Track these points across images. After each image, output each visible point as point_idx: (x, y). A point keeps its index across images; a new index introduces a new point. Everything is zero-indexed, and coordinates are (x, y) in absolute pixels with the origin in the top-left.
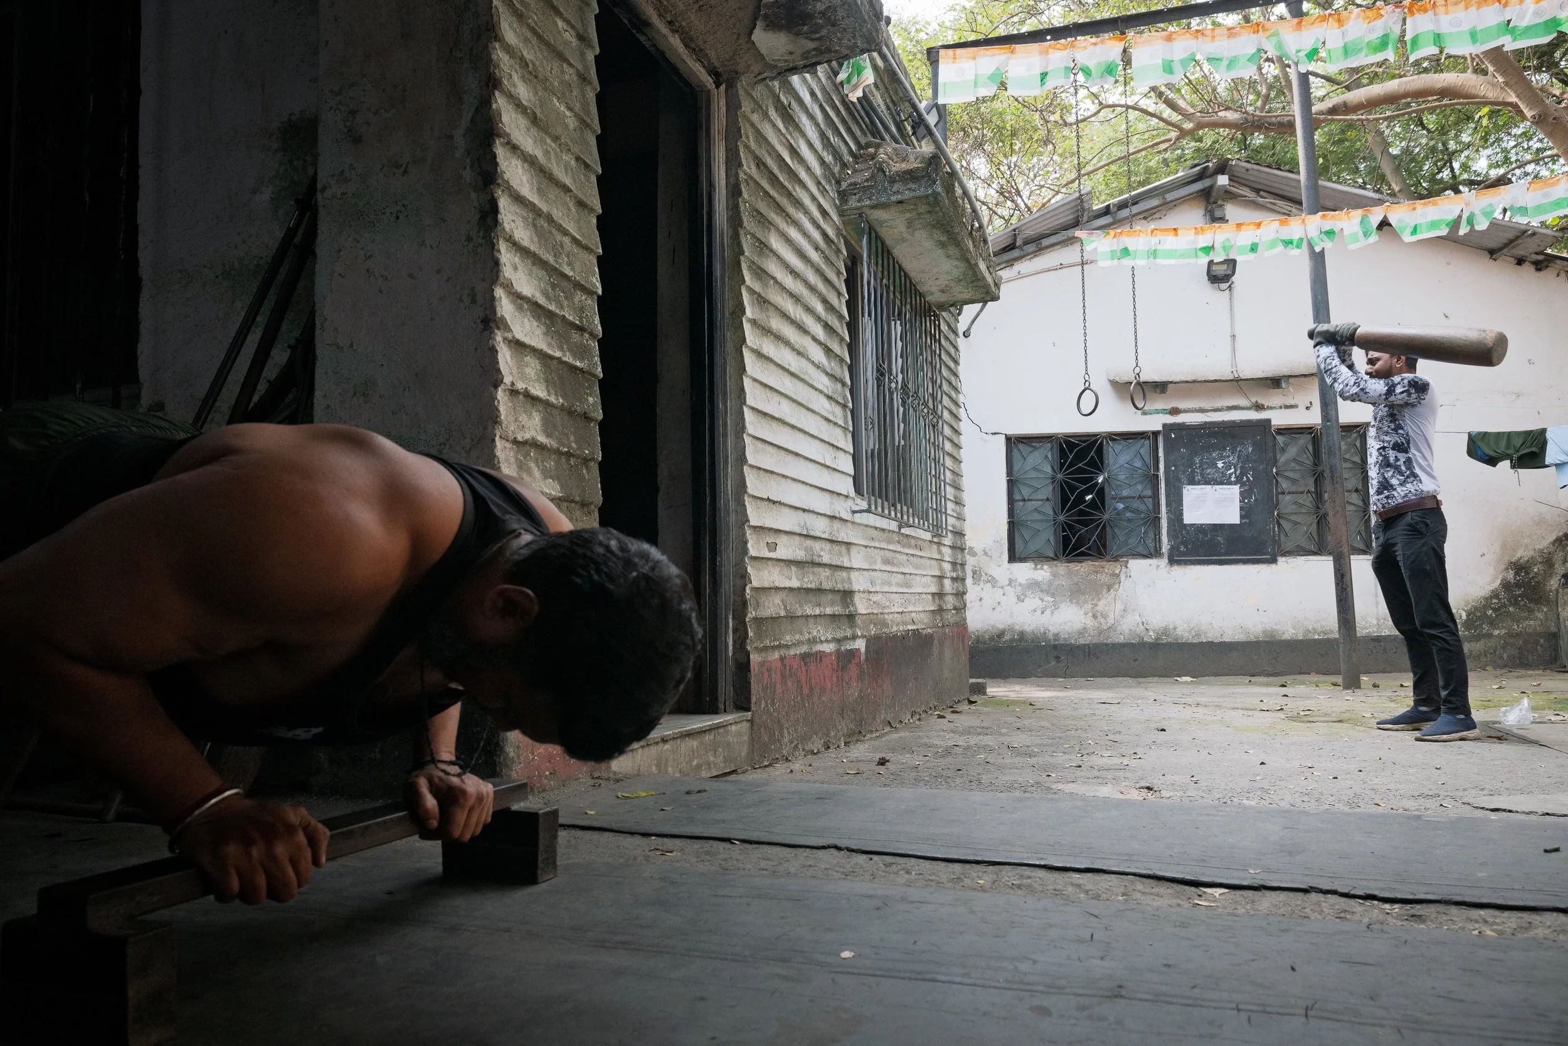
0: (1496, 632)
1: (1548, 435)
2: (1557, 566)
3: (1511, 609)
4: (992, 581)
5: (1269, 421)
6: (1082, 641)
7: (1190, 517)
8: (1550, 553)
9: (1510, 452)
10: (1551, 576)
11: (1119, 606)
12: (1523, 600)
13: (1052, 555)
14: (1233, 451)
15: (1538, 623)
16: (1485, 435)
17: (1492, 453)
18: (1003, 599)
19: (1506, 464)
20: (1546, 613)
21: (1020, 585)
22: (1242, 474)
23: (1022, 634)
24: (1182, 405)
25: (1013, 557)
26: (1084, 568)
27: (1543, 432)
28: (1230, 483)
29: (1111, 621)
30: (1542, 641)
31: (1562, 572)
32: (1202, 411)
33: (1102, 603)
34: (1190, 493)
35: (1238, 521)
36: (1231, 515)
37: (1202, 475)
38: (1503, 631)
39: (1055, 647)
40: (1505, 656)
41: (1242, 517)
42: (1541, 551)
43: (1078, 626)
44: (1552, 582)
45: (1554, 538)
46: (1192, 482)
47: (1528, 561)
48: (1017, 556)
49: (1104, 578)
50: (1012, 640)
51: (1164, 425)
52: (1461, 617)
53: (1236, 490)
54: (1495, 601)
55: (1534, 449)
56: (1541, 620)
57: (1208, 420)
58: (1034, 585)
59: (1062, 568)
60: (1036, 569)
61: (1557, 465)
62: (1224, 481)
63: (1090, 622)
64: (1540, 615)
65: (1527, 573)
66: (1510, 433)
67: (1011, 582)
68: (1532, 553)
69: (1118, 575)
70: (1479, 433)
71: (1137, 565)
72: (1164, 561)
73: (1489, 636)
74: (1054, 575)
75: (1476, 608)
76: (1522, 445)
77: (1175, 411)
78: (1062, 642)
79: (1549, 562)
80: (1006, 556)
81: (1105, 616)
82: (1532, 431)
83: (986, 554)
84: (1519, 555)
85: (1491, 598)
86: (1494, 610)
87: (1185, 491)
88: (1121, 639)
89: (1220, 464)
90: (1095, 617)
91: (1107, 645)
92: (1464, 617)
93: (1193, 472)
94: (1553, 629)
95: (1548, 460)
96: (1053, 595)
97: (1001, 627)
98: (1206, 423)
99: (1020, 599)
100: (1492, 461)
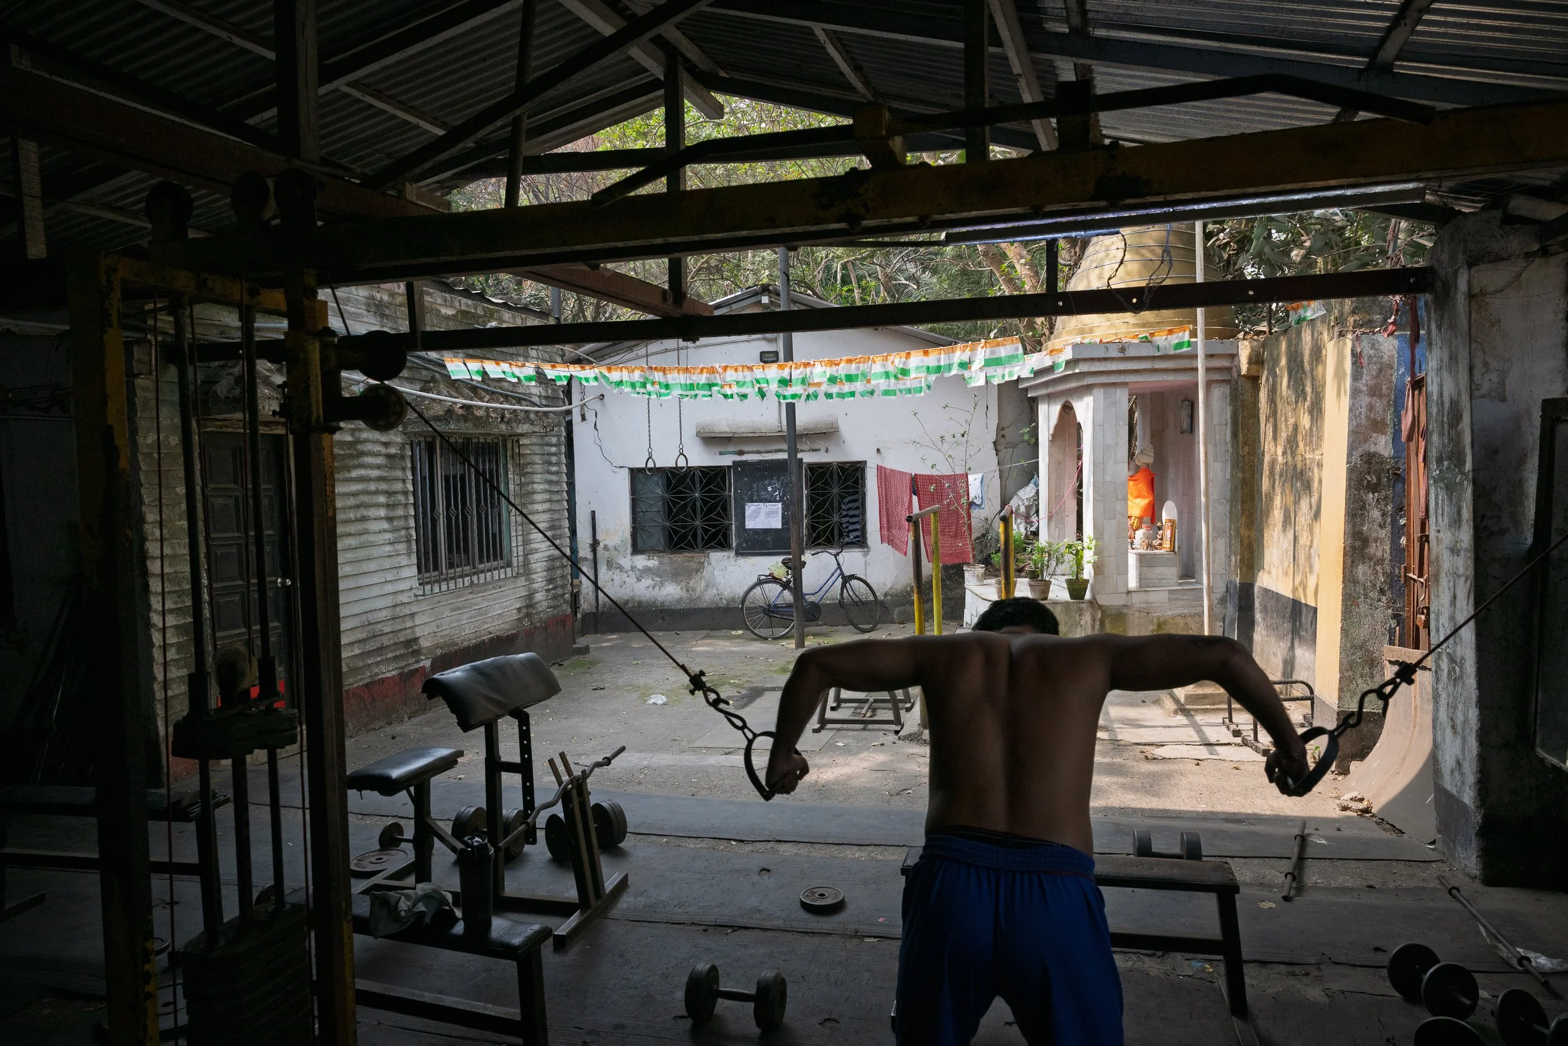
4: (620, 568)
5: (801, 460)
6: (679, 607)
7: (750, 524)
11: (703, 584)
13: (662, 549)
14: (778, 480)
18: (627, 580)
21: (639, 570)
22: (784, 495)
23: (640, 603)
24: (745, 449)
25: (636, 550)
26: (680, 558)
28: (776, 502)
29: (698, 593)
32: (758, 452)
33: (692, 582)
34: (750, 508)
35: (780, 526)
36: (776, 523)
37: (758, 496)
39: (661, 611)
41: (783, 524)
43: (677, 597)
46: (752, 501)
48: (639, 548)
49: (694, 565)
50: (633, 607)
51: (734, 462)
53: (779, 505)
57: (762, 458)
58: (647, 571)
59: (667, 558)
60: (649, 559)
62: (772, 500)
63: (684, 595)
67: (633, 568)
69: (703, 563)
71: (716, 556)
72: (732, 554)
74: (661, 563)
77: (741, 453)
78: (666, 607)
80: (629, 550)
81: (694, 590)
83: (616, 549)
87: (747, 507)
88: (705, 605)
89: (770, 489)
90: (687, 591)
91: (695, 609)
93: (752, 494)
96: (660, 577)
97: (626, 598)
98: (761, 461)
99: (639, 580)
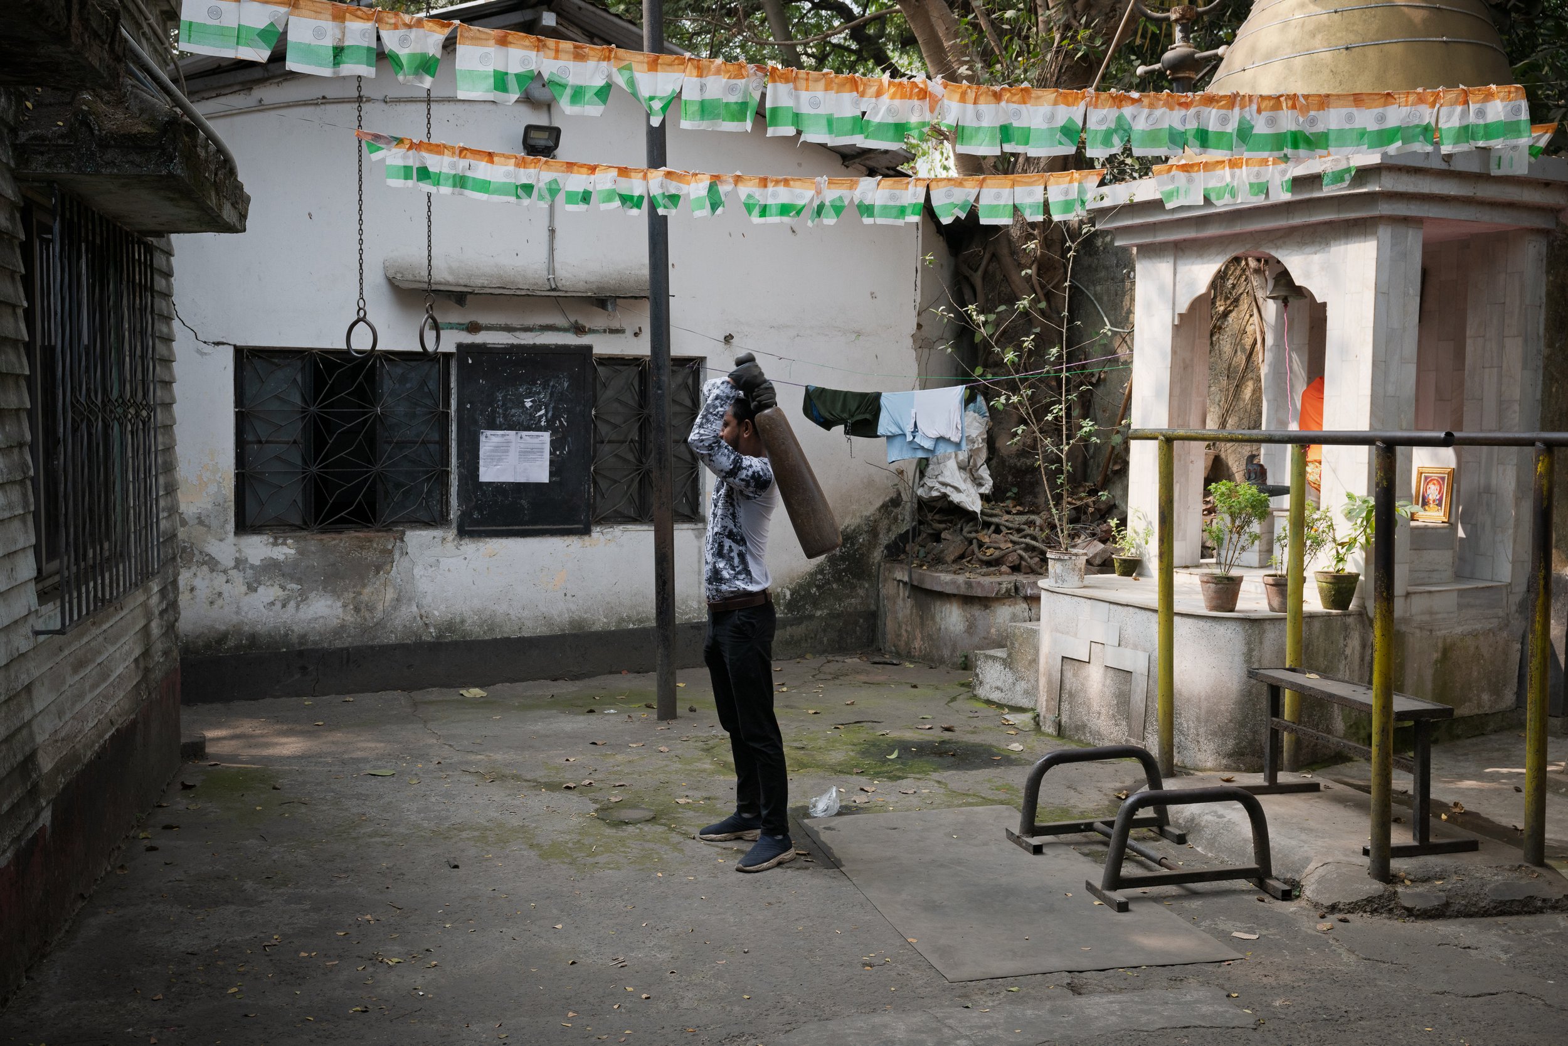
0: (818, 613)
1: (883, 401)
2: (881, 536)
3: (835, 586)
4: (212, 563)
5: (589, 348)
6: (338, 644)
7: (488, 474)
8: (875, 521)
9: (845, 415)
10: (875, 547)
11: (390, 594)
12: (846, 575)
13: (299, 522)
14: (545, 386)
15: (859, 601)
16: (823, 391)
17: (827, 415)
18: (226, 589)
19: (840, 428)
20: (867, 589)
21: (252, 567)
22: (555, 417)
23: (253, 638)
24: (483, 320)
25: (244, 526)
26: (343, 542)
27: (878, 396)
28: (539, 429)
29: (379, 614)
30: (861, 621)
31: (886, 542)
32: (508, 329)
33: (367, 591)
34: (490, 441)
35: (547, 481)
36: (539, 472)
37: (505, 416)
38: (826, 611)
39: (301, 654)
40: (825, 639)
41: (551, 474)
42: (867, 518)
43: (336, 622)
44: (875, 554)
45: (881, 503)
46: (493, 426)
47: (854, 530)
48: (248, 523)
49: (371, 556)
50: (238, 647)
51: (460, 346)
52: (785, 596)
53: (546, 436)
54: (819, 577)
55: (868, 416)
56: (862, 597)
57: (515, 341)
58: (271, 568)
59: (314, 542)
60: (275, 544)
61: (888, 437)
62: (530, 425)
63: (350, 618)
64: (861, 592)
65: (853, 544)
66: (847, 393)
67: (239, 563)
68: (858, 521)
69: (391, 552)
70: (817, 389)
71: (416, 538)
72: (451, 534)
73: (811, 617)
74: (301, 552)
75: (801, 586)
76: (857, 409)
77: (474, 328)
78: (310, 646)
79: (874, 532)
80: (231, 526)
81: (371, 609)
82: (867, 394)
83: (201, 522)
84: (846, 524)
85: (816, 573)
86: (818, 587)
87: (482, 438)
88: (392, 639)
89: (528, 403)
90: (357, 610)
91: (372, 647)
92: (788, 596)
93: (494, 411)
94: (873, 607)
95: (881, 430)
96: (299, 581)
97: (223, 628)
98: (513, 346)
99: (252, 588)
100: (827, 425)
